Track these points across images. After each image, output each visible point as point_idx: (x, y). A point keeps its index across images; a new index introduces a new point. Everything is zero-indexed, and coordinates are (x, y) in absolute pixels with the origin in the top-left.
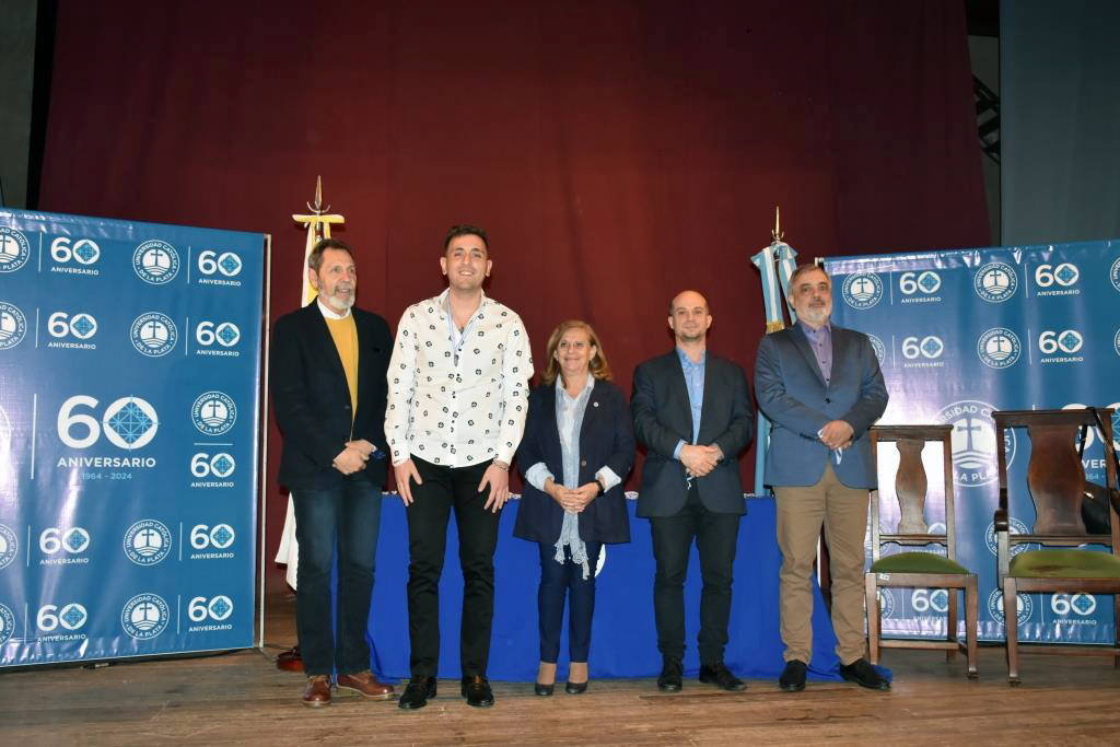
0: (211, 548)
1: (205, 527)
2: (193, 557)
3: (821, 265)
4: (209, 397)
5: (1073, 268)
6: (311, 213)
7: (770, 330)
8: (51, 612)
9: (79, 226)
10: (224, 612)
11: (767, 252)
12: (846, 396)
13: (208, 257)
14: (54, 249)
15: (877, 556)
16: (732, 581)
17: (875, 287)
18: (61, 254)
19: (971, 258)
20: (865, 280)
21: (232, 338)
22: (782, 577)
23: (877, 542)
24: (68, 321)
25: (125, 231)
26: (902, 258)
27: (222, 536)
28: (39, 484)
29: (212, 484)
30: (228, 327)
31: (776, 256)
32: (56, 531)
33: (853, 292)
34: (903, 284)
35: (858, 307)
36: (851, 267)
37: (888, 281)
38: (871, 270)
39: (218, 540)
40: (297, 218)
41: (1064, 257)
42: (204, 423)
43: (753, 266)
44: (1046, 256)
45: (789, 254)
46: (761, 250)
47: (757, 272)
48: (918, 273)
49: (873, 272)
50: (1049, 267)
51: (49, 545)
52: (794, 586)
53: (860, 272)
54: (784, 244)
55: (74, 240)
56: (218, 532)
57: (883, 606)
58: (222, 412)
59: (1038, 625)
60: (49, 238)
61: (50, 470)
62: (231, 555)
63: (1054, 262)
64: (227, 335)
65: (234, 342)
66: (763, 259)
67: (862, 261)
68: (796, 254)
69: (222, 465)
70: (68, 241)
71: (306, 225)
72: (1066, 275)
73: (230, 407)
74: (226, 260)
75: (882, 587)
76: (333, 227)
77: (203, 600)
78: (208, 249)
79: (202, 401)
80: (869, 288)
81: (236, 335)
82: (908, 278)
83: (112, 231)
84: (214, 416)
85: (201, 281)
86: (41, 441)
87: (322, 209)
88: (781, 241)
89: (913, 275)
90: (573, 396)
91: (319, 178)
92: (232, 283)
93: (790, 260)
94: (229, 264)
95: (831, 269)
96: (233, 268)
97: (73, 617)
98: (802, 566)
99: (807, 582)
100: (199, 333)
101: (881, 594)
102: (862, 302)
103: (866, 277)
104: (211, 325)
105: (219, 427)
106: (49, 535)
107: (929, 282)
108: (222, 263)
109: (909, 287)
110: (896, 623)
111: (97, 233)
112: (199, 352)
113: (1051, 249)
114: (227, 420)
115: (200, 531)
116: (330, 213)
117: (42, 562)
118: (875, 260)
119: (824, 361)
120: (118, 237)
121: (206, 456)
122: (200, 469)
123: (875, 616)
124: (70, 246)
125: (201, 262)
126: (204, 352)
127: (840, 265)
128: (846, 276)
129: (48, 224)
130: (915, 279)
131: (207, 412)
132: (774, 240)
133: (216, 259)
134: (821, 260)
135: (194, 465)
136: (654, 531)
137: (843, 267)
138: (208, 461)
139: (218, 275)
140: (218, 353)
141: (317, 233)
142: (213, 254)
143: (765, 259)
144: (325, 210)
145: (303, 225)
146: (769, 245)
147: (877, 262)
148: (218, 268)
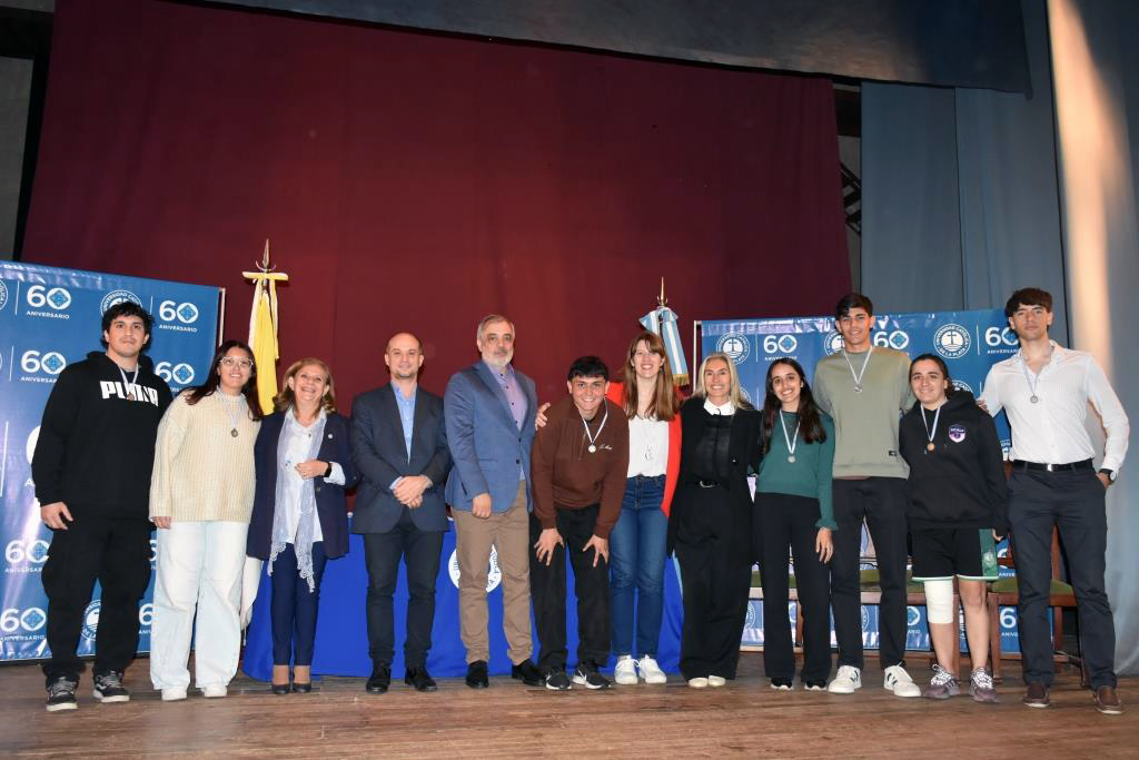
3: (699, 327)
5: (904, 335)
6: (259, 271)
8: (13, 615)
9: (53, 277)
11: (653, 315)
13: (167, 306)
14: (30, 295)
17: (744, 346)
18: (36, 300)
19: (823, 324)
20: (735, 340)
21: (187, 377)
24: (39, 358)
25: (94, 282)
26: (765, 323)
28: (7, 501)
30: (184, 367)
31: (660, 319)
32: (20, 543)
33: (724, 351)
34: (766, 344)
36: (724, 329)
37: (754, 341)
38: (740, 332)
40: (247, 274)
41: (896, 325)
44: (883, 324)
45: (671, 317)
46: (647, 313)
48: (779, 336)
50: (885, 334)
51: (12, 556)
53: (731, 333)
54: (667, 309)
55: (48, 288)
59: (873, 634)
60: (26, 286)
61: (17, 489)
63: (890, 329)
64: (183, 374)
65: (189, 380)
66: (649, 321)
67: (732, 325)
68: (677, 317)
70: (43, 289)
71: (254, 281)
72: (898, 340)
74: (184, 309)
76: (279, 283)
78: (167, 300)
80: (739, 347)
81: (191, 374)
82: (771, 340)
83: (83, 281)
85: (161, 326)
86: (10, 463)
87: (269, 267)
88: (666, 305)
89: (774, 337)
91: (268, 240)
92: (189, 329)
93: (672, 323)
94: (187, 313)
95: (706, 331)
96: (191, 317)
97: (33, 619)
100: (158, 372)
102: (733, 359)
103: (736, 338)
104: (169, 365)
106: (13, 547)
107: (787, 344)
108: (180, 312)
109: (771, 347)
110: (756, 632)
111: (69, 282)
113: (887, 317)
116: (276, 271)
117: (7, 570)
118: (743, 324)
120: (88, 286)
124: (45, 294)
125: (162, 310)
127: (715, 327)
128: (719, 336)
129: (25, 273)
130: (776, 341)
132: (659, 305)
133: (175, 308)
134: (699, 322)
137: (718, 329)
139: (177, 322)
140: (174, 389)
141: (264, 288)
142: (173, 304)
143: (651, 321)
144: (271, 268)
145: (251, 280)
146: (655, 309)
147: (745, 326)
148: (176, 317)
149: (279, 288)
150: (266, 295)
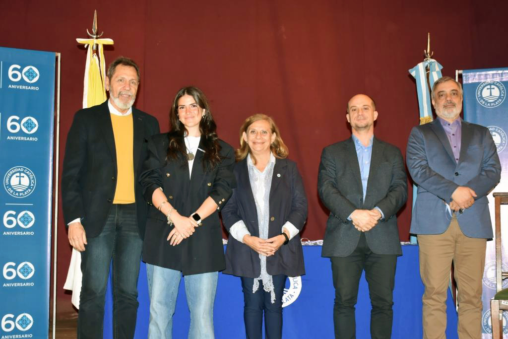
0: (17, 279)
1: (14, 264)
2: (5, 285)
3: (460, 76)
4: (15, 170)
6: (89, 37)
7: (423, 123)
10: (27, 325)
11: (421, 66)
12: (470, 171)
13: (15, 69)
15: (500, 288)
16: (393, 304)
17: (500, 92)
20: (493, 86)
21: (32, 128)
22: (423, 300)
23: (500, 277)
27: (25, 271)
29: (19, 233)
30: (30, 119)
31: (427, 69)
33: (483, 96)
35: (487, 106)
36: (482, 77)
38: (497, 79)
39: (23, 273)
40: (80, 41)
42: (12, 189)
43: (411, 76)
45: (437, 67)
46: (416, 64)
47: (413, 80)
49: (498, 80)
52: (433, 308)
53: (489, 81)
54: (433, 60)
56: (23, 268)
57: (504, 324)
58: (25, 181)
62: (32, 284)
64: (29, 125)
65: (34, 130)
67: (491, 72)
68: (442, 67)
69: (26, 220)
71: (86, 46)
73: (31, 178)
74: (28, 71)
75: (504, 310)
76: (106, 47)
77: (12, 316)
78: (15, 64)
79: (11, 173)
80: (496, 92)
81: (35, 125)
84: (20, 184)
85: (10, 86)
87: (97, 34)
88: (431, 58)
90: (261, 170)
91: (96, 11)
92: (33, 88)
93: (437, 72)
94: (30, 74)
95: (467, 79)
96: (34, 77)
98: (438, 293)
99: (443, 304)
100: (9, 124)
101: (503, 315)
102: (490, 103)
103: (493, 84)
104: (17, 118)
105: (23, 192)
108: (25, 74)
112: (9, 138)
114: (29, 187)
115: (10, 267)
116: (103, 37)
118: (500, 72)
119: (455, 145)
121: (14, 213)
122: (10, 222)
123: (498, 332)
125: (10, 73)
126: (12, 138)
127: (475, 76)
128: (478, 83)
131: (14, 181)
132: (425, 57)
133: (21, 71)
134: (461, 72)
135: (5, 219)
136: (334, 267)
137: (477, 77)
138: (16, 216)
139: (22, 82)
140: (22, 138)
141: (94, 52)
142: (19, 67)
143: (419, 71)
144: (99, 35)
145: (84, 45)
146: (422, 61)
147: (502, 74)
148: (22, 77)
149: (106, 51)
150: (96, 58)
